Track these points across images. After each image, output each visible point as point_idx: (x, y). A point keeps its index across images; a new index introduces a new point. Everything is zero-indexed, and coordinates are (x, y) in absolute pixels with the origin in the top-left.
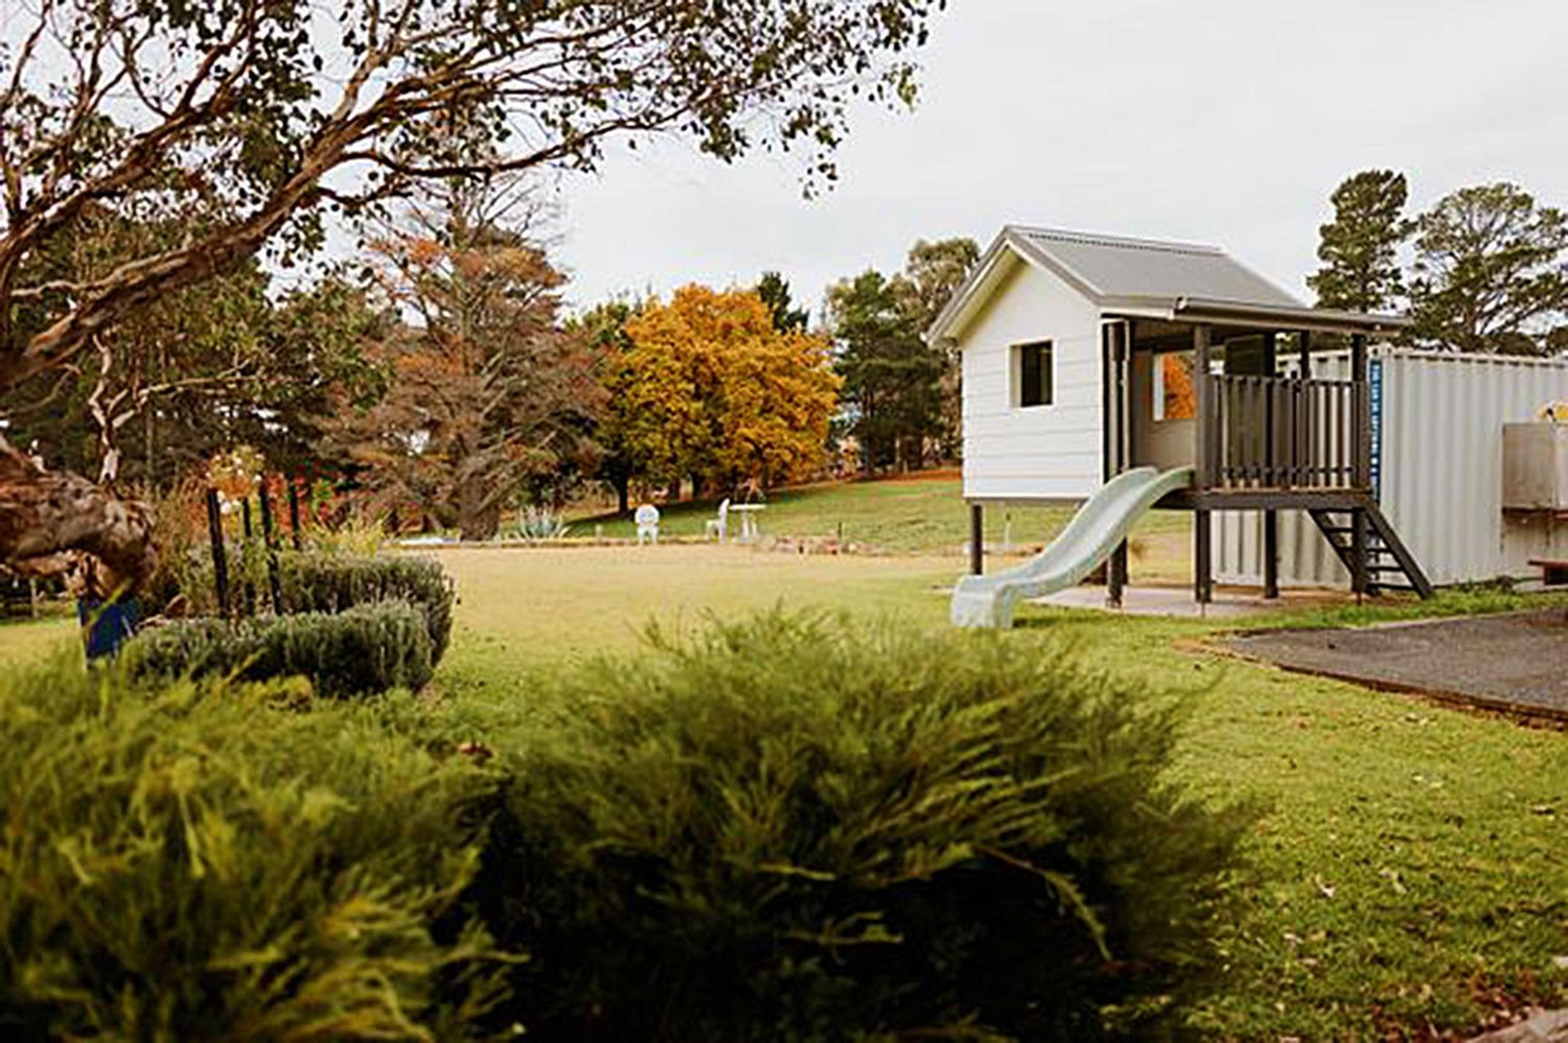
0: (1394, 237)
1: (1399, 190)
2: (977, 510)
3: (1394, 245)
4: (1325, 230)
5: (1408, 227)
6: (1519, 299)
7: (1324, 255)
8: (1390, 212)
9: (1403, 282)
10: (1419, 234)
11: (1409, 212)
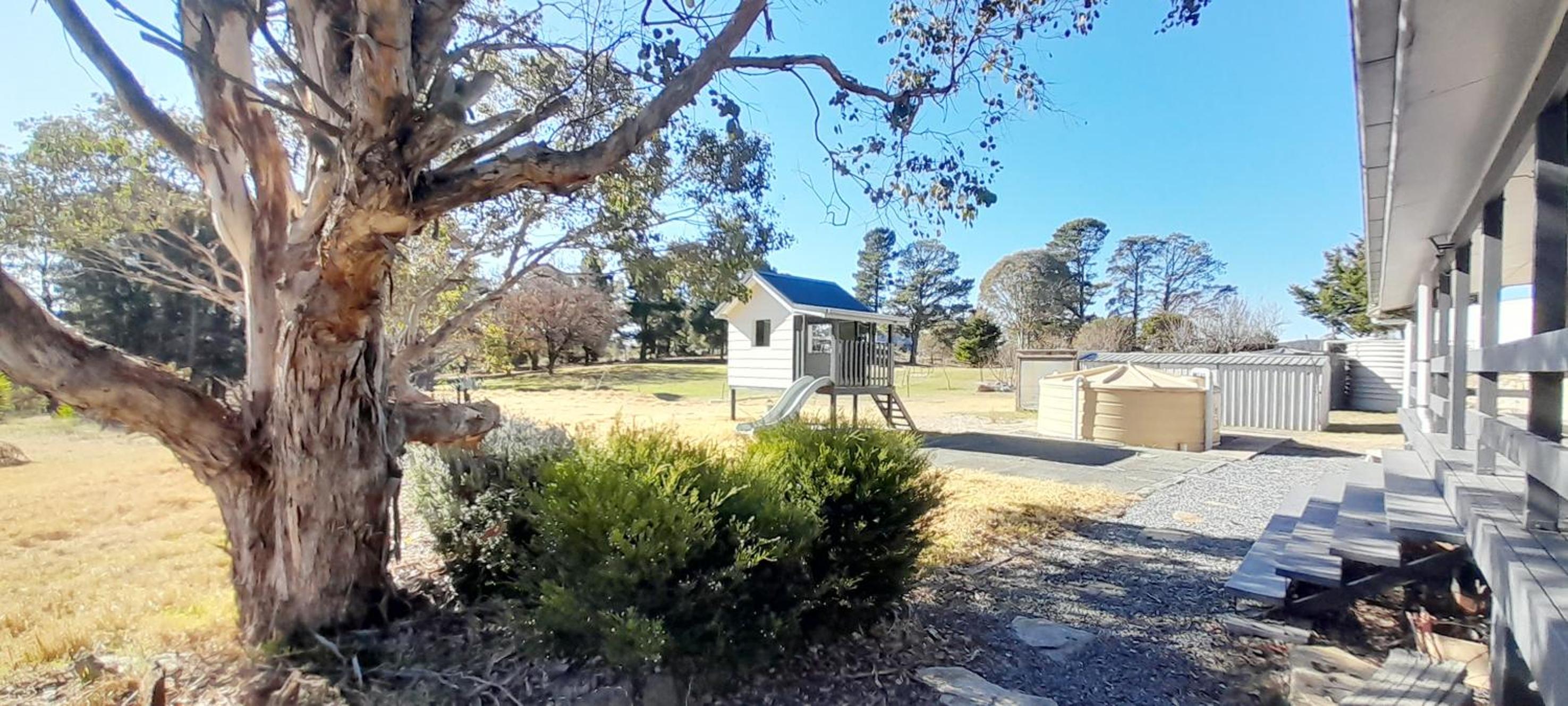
0: (889, 258)
1: (892, 238)
2: (733, 392)
3: (890, 262)
4: (860, 253)
5: (896, 255)
6: (941, 290)
7: (860, 264)
8: (887, 247)
9: (893, 279)
10: (899, 259)
11: (895, 248)
